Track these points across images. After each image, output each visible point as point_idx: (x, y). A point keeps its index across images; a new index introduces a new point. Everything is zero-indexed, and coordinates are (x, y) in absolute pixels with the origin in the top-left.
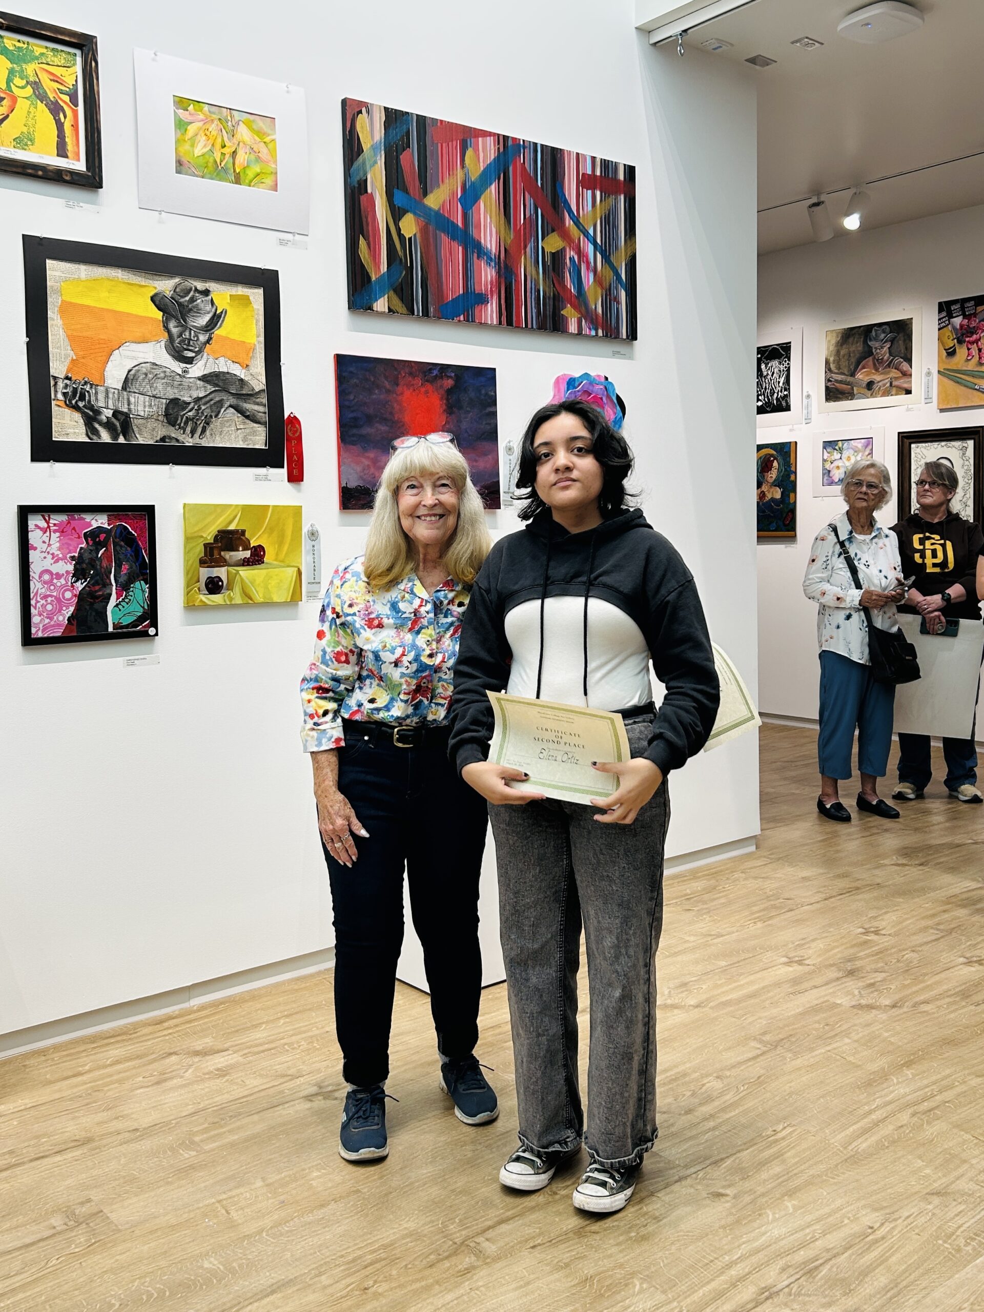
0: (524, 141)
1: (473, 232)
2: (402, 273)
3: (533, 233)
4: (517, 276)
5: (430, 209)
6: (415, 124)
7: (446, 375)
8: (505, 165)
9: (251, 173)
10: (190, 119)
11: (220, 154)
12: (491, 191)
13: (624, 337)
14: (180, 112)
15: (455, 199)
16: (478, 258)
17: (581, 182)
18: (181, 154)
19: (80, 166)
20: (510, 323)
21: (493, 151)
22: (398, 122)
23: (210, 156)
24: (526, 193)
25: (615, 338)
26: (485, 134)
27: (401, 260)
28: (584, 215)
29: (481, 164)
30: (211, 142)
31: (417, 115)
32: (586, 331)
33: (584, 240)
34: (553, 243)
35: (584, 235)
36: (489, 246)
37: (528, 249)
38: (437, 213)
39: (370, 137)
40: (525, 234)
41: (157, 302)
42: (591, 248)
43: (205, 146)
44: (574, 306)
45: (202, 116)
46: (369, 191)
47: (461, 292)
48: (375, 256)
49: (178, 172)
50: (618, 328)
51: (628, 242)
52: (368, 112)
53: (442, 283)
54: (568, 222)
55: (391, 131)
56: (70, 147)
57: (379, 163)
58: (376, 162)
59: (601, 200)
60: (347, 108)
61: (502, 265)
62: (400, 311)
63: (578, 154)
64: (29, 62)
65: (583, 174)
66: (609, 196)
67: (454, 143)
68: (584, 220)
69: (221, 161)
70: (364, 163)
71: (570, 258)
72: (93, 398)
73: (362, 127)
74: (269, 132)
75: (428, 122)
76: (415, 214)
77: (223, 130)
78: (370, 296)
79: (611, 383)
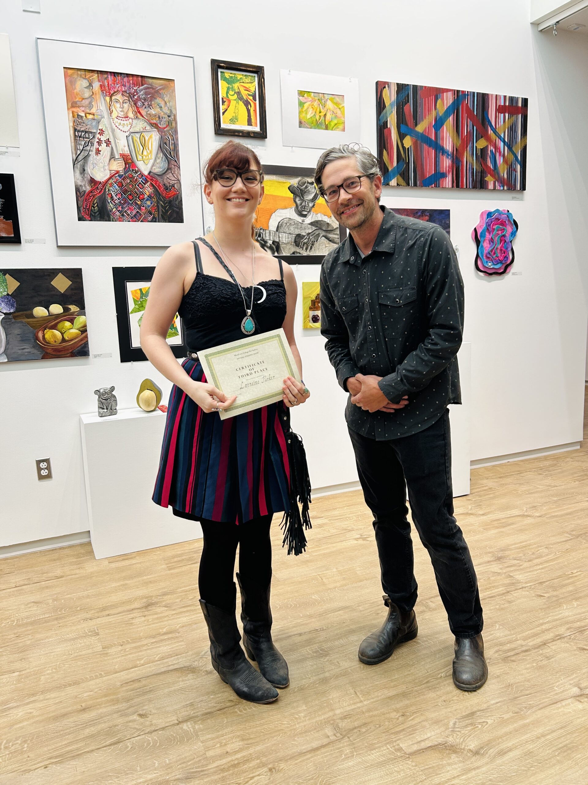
0: (468, 92)
1: (440, 142)
2: (404, 166)
3: (472, 139)
4: (462, 162)
5: (418, 132)
6: (412, 90)
7: (425, 215)
8: (457, 106)
9: (333, 124)
10: (305, 101)
11: (318, 116)
12: (450, 120)
13: (519, 189)
14: (301, 98)
15: (431, 126)
16: (442, 155)
17: (498, 110)
18: (301, 118)
19: (257, 129)
20: (458, 186)
21: (451, 99)
22: (403, 90)
23: (314, 118)
24: (468, 119)
25: (514, 190)
26: (447, 90)
27: (403, 159)
28: (498, 127)
29: (445, 107)
30: (315, 110)
31: (413, 85)
32: (498, 187)
33: (498, 141)
34: (482, 144)
35: (499, 138)
36: (448, 148)
37: (468, 148)
38: (422, 134)
39: (389, 99)
40: (467, 140)
41: (291, 190)
42: (502, 144)
43: (312, 113)
44: (492, 176)
45: (310, 99)
46: (389, 126)
47: (433, 173)
48: (391, 159)
49: (300, 127)
50: (515, 185)
51: (523, 139)
52: (389, 87)
53: (423, 169)
54: (490, 132)
55: (400, 95)
56: (253, 120)
57: (393, 112)
58: (392, 112)
59: (508, 118)
60: (378, 86)
61: (455, 158)
62: (403, 185)
63: (496, 95)
64: (236, 83)
65: (499, 106)
66: (513, 116)
67: (431, 97)
68: (499, 130)
69: (319, 120)
70: (386, 113)
71: (491, 151)
72: (264, 236)
73: (386, 95)
74: (341, 103)
75: (418, 88)
76: (411, 136)
77: (320, 105)
78: (388, 179)
79: (510, 213)
